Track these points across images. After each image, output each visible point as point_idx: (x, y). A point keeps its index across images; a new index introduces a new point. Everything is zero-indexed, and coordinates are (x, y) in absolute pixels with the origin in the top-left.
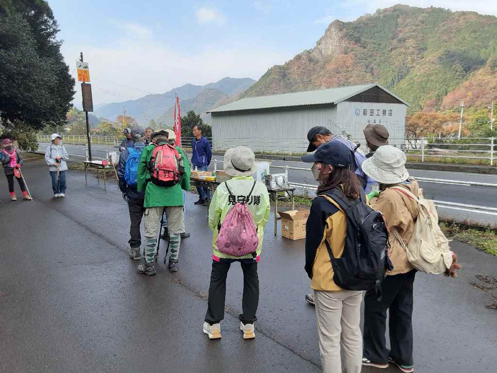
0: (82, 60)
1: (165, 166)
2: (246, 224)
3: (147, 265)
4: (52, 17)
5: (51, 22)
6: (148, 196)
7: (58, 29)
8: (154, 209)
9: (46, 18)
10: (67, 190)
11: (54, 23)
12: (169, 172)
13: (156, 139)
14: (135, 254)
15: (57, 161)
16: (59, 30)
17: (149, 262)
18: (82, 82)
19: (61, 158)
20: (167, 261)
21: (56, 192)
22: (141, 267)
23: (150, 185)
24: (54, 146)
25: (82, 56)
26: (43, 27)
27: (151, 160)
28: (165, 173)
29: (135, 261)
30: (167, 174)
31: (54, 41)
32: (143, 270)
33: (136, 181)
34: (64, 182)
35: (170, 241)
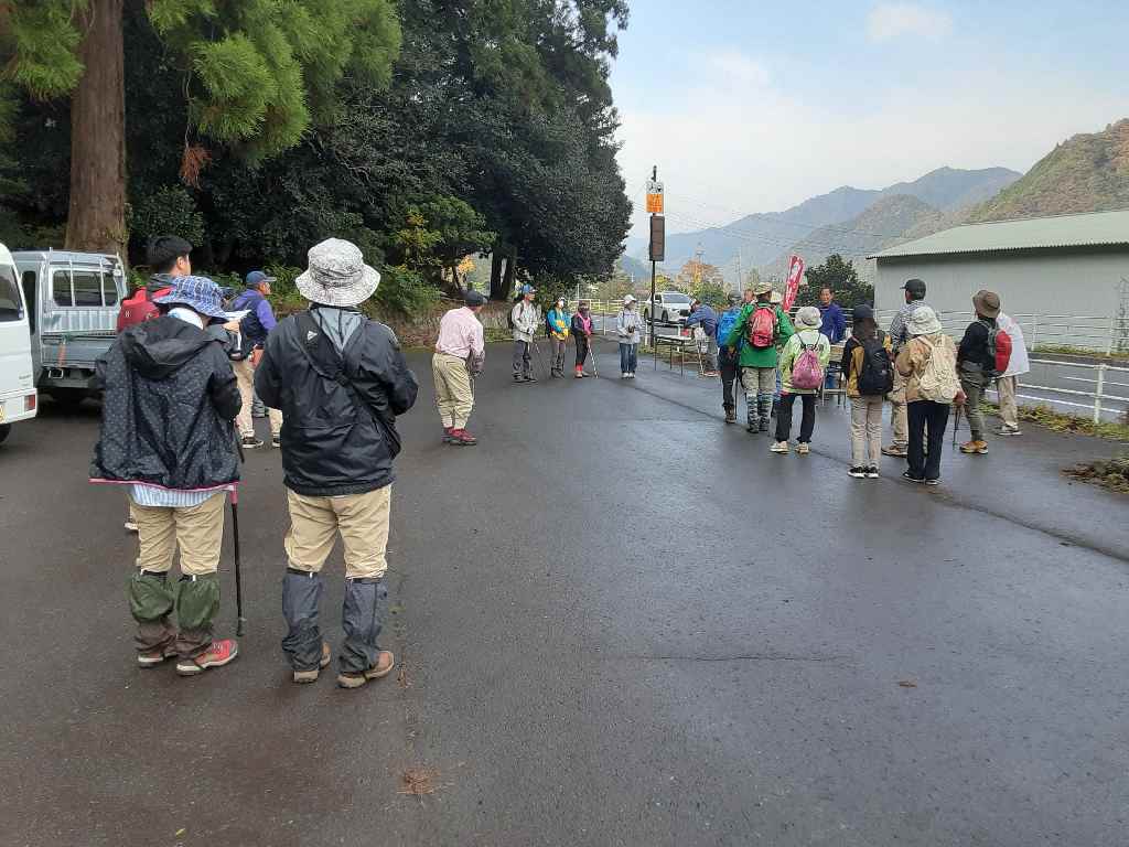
0: (654, 179)
4: (610, 103)
5: (610, 110)
6: (744, 356)
7: (619, 122)
11: (614, 112)
15: (630, 330)
16: (619, 125)
18: (652, 213)
19: (634, 328)
21: (625, 371)
25: (655, 172)
31: (610, 143)
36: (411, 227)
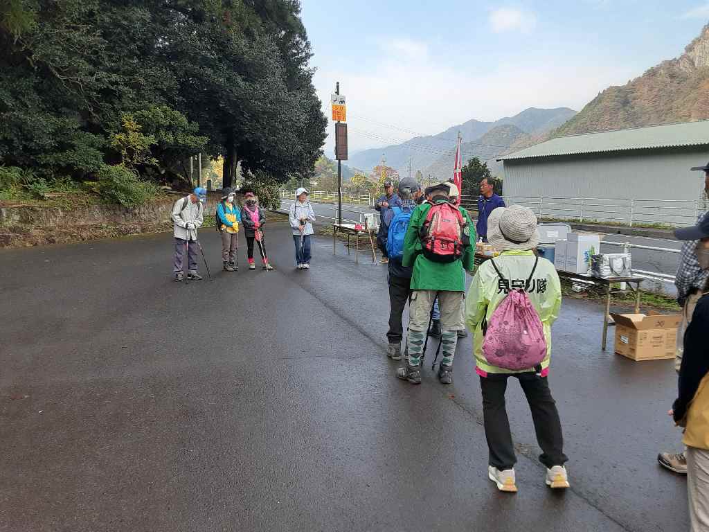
0: (337, 93)
1: (443, 234)
2: (527, 321)
3: (409, 369)
4: (304, 38)
5: (304, 43)
6: (417, 275)
7: (311, 53)
8: (424, 292)
9: (298, 39)
10: (312, 261)
11: (308, 45)
12: (448, 242)
13: (432, 195)
14: (393, 352)
15: (302, 223)
16: (312, 55)
17: (412, 365)
18: (336, 122)
19: (307, 219)
20: (437, 367)
21: (300, 262)
22: (402, 371)
23: (420, 259)
24: (298, 204)
25: (338, 87)
26: (294, 51)
27: (424, 224)
28: (442, 244)
29: (393, 360)
30: (445, 246)
31: (306, 69)
32: (404, 374)
33: (401, 253)
34: (309, 250)
35: (443, 339)
36: (125, 131)
